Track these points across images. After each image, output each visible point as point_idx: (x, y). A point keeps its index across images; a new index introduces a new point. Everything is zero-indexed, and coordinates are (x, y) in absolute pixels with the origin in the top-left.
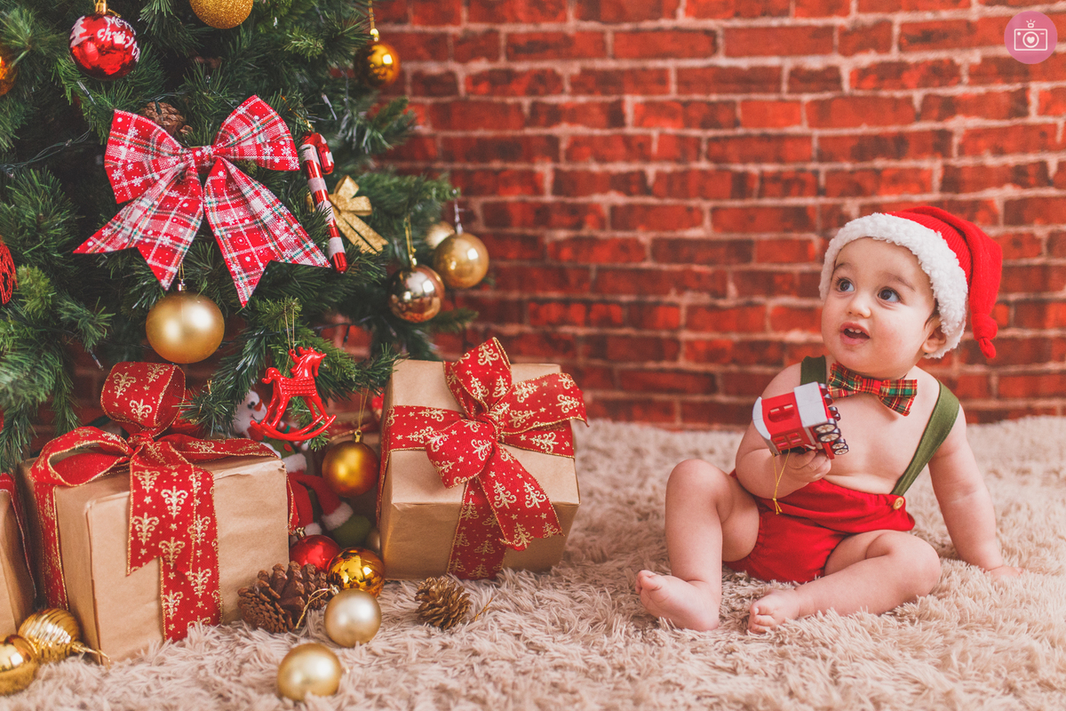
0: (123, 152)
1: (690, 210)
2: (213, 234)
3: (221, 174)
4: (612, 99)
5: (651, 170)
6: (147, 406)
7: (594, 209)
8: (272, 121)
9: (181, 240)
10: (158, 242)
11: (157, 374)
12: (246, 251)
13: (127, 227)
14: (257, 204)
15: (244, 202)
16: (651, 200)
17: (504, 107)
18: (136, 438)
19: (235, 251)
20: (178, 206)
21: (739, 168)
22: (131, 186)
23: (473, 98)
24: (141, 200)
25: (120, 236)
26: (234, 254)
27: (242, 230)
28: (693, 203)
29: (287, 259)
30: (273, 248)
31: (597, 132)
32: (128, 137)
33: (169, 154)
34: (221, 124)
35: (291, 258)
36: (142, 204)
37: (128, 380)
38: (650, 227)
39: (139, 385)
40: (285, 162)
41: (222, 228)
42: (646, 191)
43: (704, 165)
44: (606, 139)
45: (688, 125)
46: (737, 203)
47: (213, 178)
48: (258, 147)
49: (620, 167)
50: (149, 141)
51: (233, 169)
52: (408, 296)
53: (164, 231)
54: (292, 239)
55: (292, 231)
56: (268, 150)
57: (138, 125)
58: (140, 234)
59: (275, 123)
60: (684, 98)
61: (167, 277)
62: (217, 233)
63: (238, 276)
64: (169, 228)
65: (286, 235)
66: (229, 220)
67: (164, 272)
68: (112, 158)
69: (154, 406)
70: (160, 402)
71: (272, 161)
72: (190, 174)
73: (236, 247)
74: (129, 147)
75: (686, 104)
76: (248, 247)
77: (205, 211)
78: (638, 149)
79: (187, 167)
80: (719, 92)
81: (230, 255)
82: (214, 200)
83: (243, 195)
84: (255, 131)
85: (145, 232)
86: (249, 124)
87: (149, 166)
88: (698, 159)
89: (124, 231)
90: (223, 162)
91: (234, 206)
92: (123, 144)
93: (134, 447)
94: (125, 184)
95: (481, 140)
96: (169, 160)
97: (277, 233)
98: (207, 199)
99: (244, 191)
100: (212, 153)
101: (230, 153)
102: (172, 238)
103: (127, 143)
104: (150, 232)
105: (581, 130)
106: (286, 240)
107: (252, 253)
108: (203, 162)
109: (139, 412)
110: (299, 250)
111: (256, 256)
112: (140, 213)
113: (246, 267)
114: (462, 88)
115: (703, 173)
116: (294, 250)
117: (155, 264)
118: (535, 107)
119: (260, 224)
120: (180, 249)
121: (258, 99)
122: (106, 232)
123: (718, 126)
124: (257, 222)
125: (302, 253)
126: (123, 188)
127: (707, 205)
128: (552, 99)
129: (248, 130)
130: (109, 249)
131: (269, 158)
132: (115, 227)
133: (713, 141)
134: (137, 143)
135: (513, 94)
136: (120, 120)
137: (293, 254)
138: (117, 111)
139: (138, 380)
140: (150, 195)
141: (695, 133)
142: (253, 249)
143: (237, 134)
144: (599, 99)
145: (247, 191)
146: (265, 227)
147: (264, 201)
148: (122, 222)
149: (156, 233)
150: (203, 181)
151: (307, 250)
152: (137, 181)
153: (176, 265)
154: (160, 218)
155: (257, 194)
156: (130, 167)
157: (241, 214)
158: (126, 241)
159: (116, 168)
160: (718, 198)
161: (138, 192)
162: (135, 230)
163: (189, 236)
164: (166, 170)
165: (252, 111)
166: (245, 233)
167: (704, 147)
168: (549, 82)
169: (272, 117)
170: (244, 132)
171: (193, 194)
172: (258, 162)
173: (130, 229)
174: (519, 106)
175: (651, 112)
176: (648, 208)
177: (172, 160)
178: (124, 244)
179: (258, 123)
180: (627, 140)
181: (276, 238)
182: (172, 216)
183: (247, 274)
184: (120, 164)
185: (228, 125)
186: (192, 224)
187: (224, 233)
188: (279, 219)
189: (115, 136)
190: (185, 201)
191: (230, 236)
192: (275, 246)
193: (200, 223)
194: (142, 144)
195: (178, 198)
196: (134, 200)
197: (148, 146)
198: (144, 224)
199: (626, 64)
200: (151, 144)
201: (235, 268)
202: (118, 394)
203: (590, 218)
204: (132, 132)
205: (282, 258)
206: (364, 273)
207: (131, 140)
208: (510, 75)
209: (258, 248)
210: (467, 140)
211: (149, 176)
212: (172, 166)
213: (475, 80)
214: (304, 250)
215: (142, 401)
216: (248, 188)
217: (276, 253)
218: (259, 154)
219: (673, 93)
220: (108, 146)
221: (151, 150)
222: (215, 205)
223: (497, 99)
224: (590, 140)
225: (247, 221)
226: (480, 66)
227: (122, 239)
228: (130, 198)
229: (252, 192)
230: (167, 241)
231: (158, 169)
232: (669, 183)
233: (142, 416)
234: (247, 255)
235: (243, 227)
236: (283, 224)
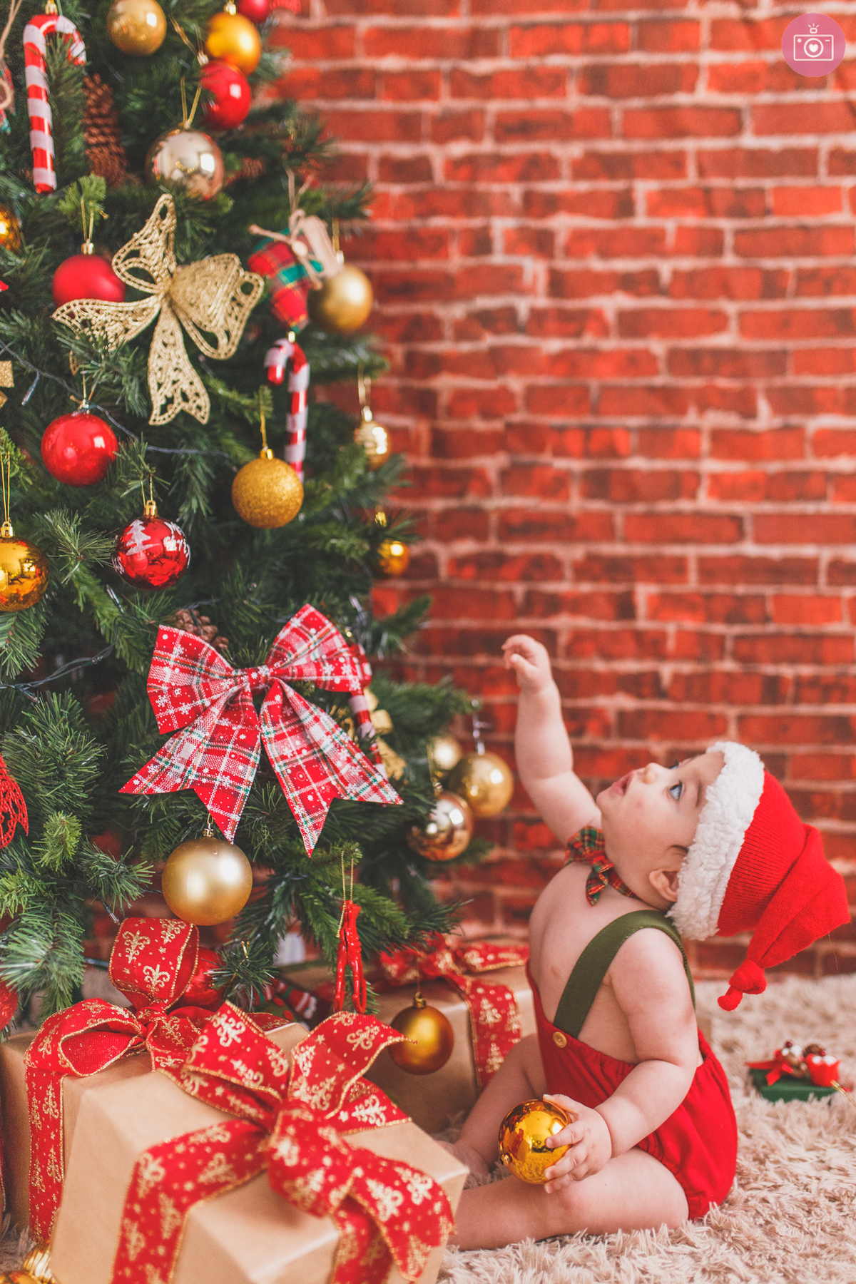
0: (167, 674)
1: (712, 717)
2: (272, 770)
3: (278, 698)
4: (620, 588)
5: (667, 671)
6: (164, 973)
7: (598, 713)
8: (328, 635)
9: (241, 781)
10: (217, 783)
11: (173, 932)
12: (308, 788)
13: (177, 764)
14: (316, 732)
15: (300, 729)
16: (666, 705)
17: (493, 595)
18: (148, 1013)
19: (297, 789)
20: (234, 738)
21: (770, 669)
22: (178, 714)
23: (457, 583)
24: (191, 732)
25: (170, 775)
26: (296, 794)
27: (301, 763)
28: (717, 708)
29: (352, 795)
30: (334, 783)
31: (603, 625)
32: (173, 656)
33: (221, 676)
34: (274, 639)
35: (357, 795)
36: (194, 737)
37: (141, 941)
38: (664, 736)
39: (154, 947)
40: (345, 682)
41: (281, 763)
42: (660, 693)
43: (729, 665)
44: (613, 635)
45: (711, 618)
46: (767, 710)
47: (270, 703)
48: (318, 665)
49: (630, 666)
50: (197, 660)
51: (290, 692)
52: (432, 829)
53: (222, 769)
54: (356, 771)
55: (354, 761)
56: (328, 668)
57: (185, 642)
58: (195, 772)
59: (332, 636)
60: (706, 589)
61: (230, 827)
62: (277, 769)
63: (303, 820)
64: (228, 765)
65: (348, 766)
66: (287, 752)
67: (226, 819)
68: (156, 681)
69: (172, 973)
70: (178, 967)
71: (332, 682)
72: (243, 700)
73: (299, 784)
74: (174, 668)
75: (709, 597)
76: (309, 784)
77: (263, 744)
78: (651, 646)
79: (241, 691)
80: (748, 582)
81: (292, 795)
82: (272, 729)
83: (300, 721)
84: (312, 647)
85: (200, 770)
86: (306, 639)
87: (200, 691)
88: (721, 658)
89: (173, 769)
90: (280, 685)
91: (291, 734)
92: (168, 665)
93: (146, 1023)
94: (171, 711)
95: (464, 633)
96: (222, 684)
97: (339, 764)
98: (265, 729)
99: (302, 717)
100: (269, 674)
101: (288, 674)
102: (232, 778)
103: (172, 663)
104: (206, 771)
105: (584, 623)
106: (348, 773)
107: (313, 790)
108: (258, 684)
109: (155, 981)
110: (365, 784)
111: (318, 794)
112: (193, 747)
113: (311, 808)
114: (444, 572)
115: (729, 675)
116: (359, 785)
117: (216, 810)
118: (530, 595)
119: (318, 755)
120: (242, 792)
121: (312, 609)
122: (153, 769)
123: (745, 621)
124: (315, 753)
125: (369, 789)
126: (169, 717)
127: (732, 712)
128: (551, 587)
129: (305, 645)
130: (158, 790)
131: (329, 678)
132: (162, 763)
133: (739, 638)
134: (182, 662)
135: (505, 579)
136: (165, 637)
137: (358, 790)
138: (162, 627)
139: (152, 941)
140: (203, 726)
141: (718, 628)
142: (314, 786)
143: (294, 651)
144: (605, 587)
145: (306, 716)
146: (325, 758)
147: (324, 728)
148: (170, 758)
149: (214, 772)
150: (258, 708)
151: (375, 784)
152: (185, 709)
153: (239, 811)
154: (214, 752)
155: (317, 719)
156: (177, 692)
157: (298, 743)
158: (178, 781)
159: (161, 693)
160: (746, 702)
161: (187, 722)
162: (189, 768)
163: (250, 775)
164: (218, 696)
165: (308, 623)
166: (304, 767)
167: (729, 645)
168: (548, 567)
169: (328, 630)
170: (301, 647)
171: (247, 723)
172: (317, 683)
173: (183, 767)
174: (510, 595)
175: (666, 605)
176: (662, 714)
177: (226, 684)
178: (177, 785)
179: (315, 638)
180: (639, 636)
181: (337, 770)
182: (229, 750)
183: (311, 816)
184: (165, 688)
185: (283, 641)
186: (252, 759)
187: (284, 769)
188: (340, 748)
189: (159, 655)
190: (241, 732)
191: (289, 771)
192: (336, 780)
193: (259, 757)
194: (187, 664)
195: (230, 728)
196: (181, 729)
197: (194, 666)
198: (198, 761)
199: (638, 550)
200: (199, 664)
201: (299, 810)
202: (131, 958)
203: (593, 725)
204: (178, 650)
205: (346, 794)
206: (411, 807)
207: (176, 660)
208: (500, 560)
209: (319, 784)
210: (447, 631)
211: (199, 702)
212: (226, 688)
213: (460, 563)
214: (371, 784)
215: (158, 966)
216: (307, 713)
217: (339, 788)
218: (319, 674)
219: (693, 583)
220: (152, 667)
221: (197, 670)
222: (272, 736)
223: (484, 585)
224: (594, 635)
225: (305, 752)
226: (466, 547)
227: (173, 779)
228: (176, 727)
229: (311, 718)
230: (227, 782)
231: (209, 694)
232: (689, 687)
233: (157, 986)
234: (309, 793)
235: (302, 759)
236: (344, 754)
